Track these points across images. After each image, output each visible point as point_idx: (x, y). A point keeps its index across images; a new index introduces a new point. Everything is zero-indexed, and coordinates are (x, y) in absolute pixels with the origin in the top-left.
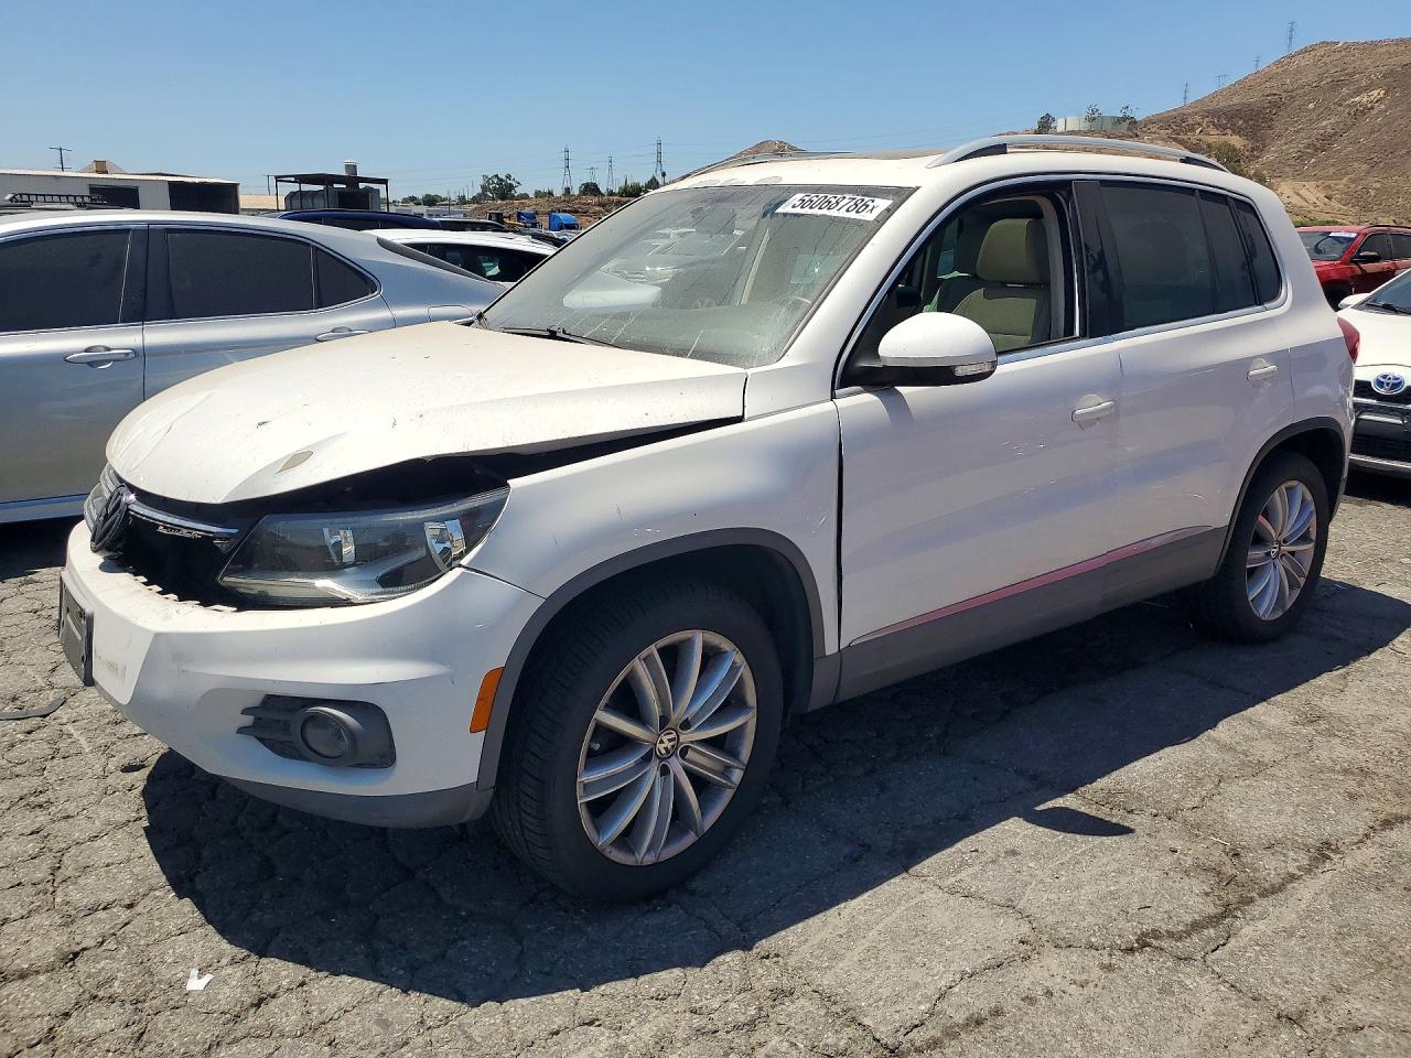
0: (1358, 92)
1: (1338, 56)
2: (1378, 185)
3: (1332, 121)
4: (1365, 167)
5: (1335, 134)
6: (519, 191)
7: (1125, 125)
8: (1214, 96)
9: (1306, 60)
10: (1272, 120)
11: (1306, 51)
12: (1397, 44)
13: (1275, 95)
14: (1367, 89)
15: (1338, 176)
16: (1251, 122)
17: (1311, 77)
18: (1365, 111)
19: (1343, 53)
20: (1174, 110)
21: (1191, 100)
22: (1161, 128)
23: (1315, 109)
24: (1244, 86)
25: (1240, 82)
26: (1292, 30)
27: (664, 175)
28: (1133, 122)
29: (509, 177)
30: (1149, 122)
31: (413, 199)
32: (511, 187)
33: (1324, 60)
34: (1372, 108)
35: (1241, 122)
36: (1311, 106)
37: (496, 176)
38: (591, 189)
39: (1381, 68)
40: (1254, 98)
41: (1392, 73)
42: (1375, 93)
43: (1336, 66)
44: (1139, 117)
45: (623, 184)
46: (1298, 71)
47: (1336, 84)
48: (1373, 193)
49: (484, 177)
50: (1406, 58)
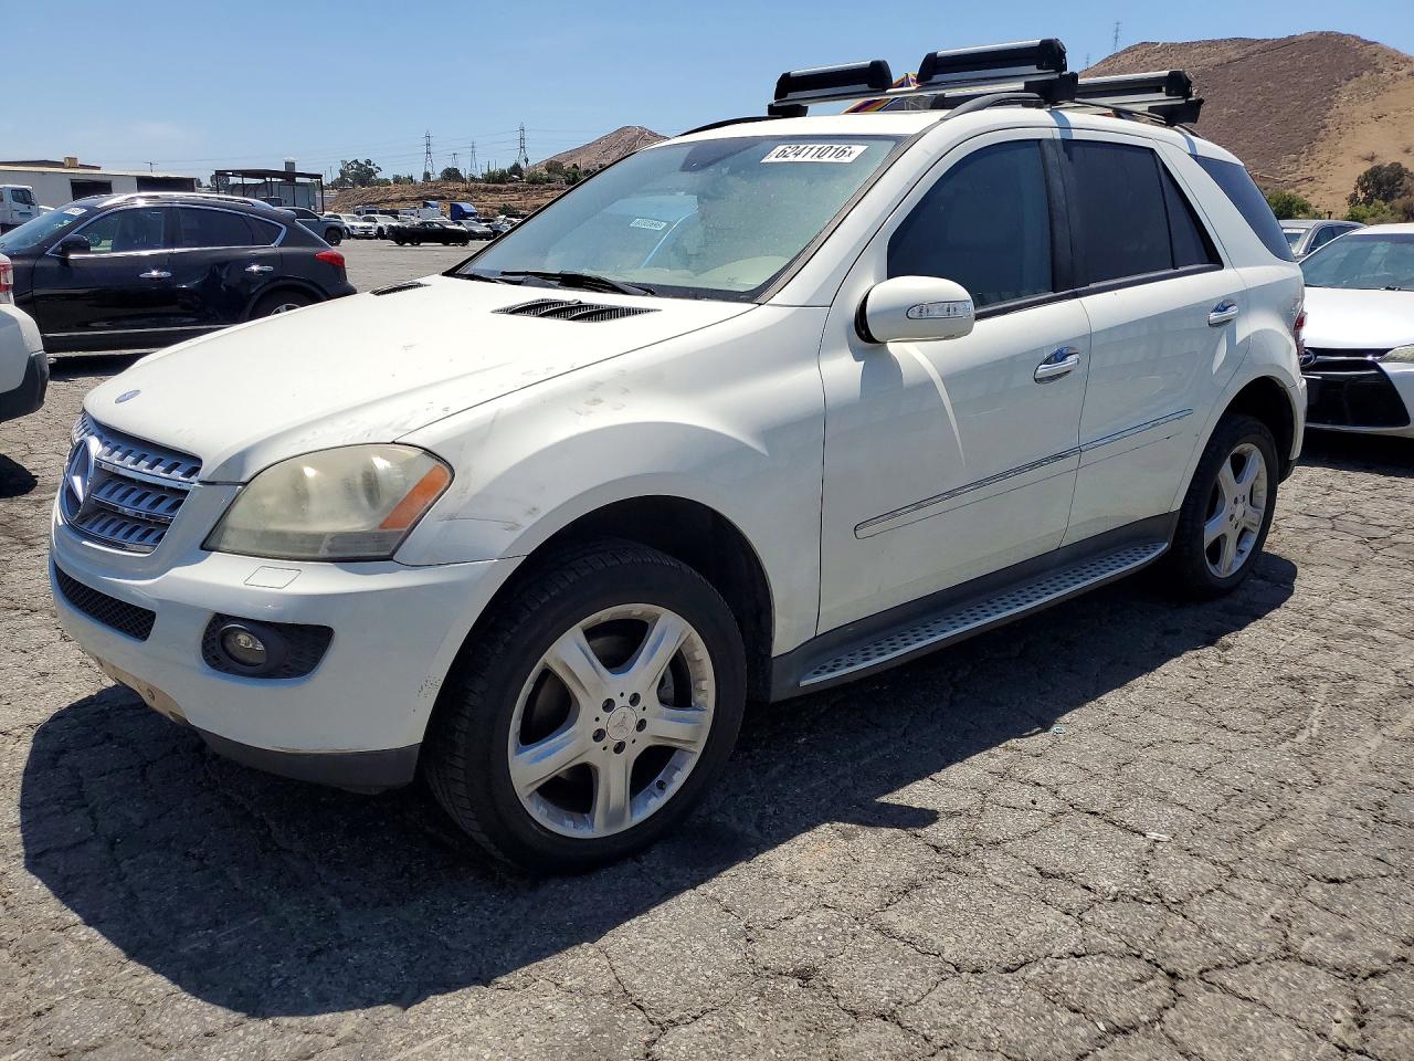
1: (1157, 56)
11: (1129, 50)
19: (1162, 53)
26: (1117, 31)
27: (527, 160)
29: (369, 162)
33: (1147, 59)
37: (356, 161)
38: (452, 175)
41: (1203, 73)
43: (1155, 65)
45: (486, 172)
46: (1122, 70)
49: (343, 162)
50: (1216, 60)
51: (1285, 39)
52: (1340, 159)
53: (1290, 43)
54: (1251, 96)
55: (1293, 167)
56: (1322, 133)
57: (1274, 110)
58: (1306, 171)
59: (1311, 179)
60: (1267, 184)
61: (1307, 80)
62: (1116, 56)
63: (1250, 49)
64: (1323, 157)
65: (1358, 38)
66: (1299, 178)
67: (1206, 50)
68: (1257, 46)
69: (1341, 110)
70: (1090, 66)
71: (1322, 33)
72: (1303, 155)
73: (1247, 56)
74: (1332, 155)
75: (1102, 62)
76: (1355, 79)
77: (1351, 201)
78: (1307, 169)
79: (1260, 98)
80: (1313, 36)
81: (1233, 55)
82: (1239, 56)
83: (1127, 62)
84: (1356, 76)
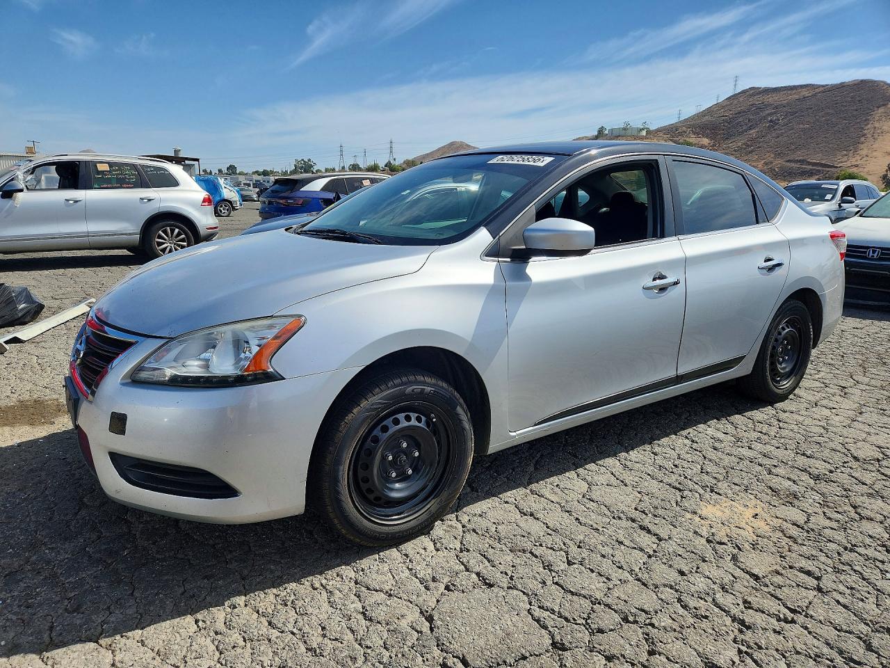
0: (770, 115)
1: (759, 95)
2: (780, 165)
3: (756, 131)
4: (773, 155)
5: (758, 138)
6: (316, 168)
7: (644, 133)
8: (692, 118)
10: (724, 130)
11: (743, 92)
12: (791, 89)
13: (726, 116)
14: (775, 113)
15: (757, 160)
16: (713, 131)
17: (744, 107)
18: (773, 125)
19: (763, 94)
20: (673, 124)
21: (682, 118)
22: (664, 134)
24: (709, 111)
25: (709, 109)
27: (395, 159)
28: (649, 132)
29: (309, 160)
30: (658, 130)
31: (257, 172)
32: (311, 166)
33: (753, 97)
34: (777, 124)
35: (708, 131)
36: (745, 122)
37: (303, 160)
38: (355, 167)
39: (782, 102)
40: (715, 118)
41: (788, 104)
42: (779, 115)
43: (758, 101)
44: (653, 128)
45: (372, 164)
46: (738, 103)
47: (759, 110)
48: (777, 169)
49: (296, 160)
50: (797, 97)
51: (839, 84)
52: (875, 154)
53: (841, 87)
54: (817, 117)
55: (846, 158)
56: (863, 139)
58: (853, 161)
59: (857, 166)
62: (736, 95)
63: (817, 90)
64: (864, 152)
65: (885, 83)
66: (849, 165)
67: (789, 91)
68: (821, 89)
69: (877, 125)
70: (720, 101)
71: (862, 81)
72: (852, 152)
73: (815, 95)
74: (870, 151)
75: (727, 99)
76: (883, 107)
77: (884, 179)
78: (854, 160)
80: (855, 82)
81: (807, 94)
82: (810, 95)
83: (741, 99)
84: (883, 105)
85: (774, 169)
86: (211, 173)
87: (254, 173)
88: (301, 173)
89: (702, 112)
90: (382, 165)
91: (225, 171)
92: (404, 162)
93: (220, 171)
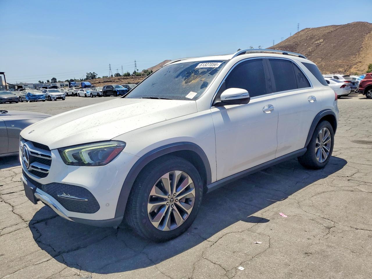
0: (316, 40)
1: (310, 31)
2: (324, 64)
3: (311, 48)
4: (320, 59)
5: (312, 51)
6: (97, 77)
8: (281, 43)
9: (302, 33)
10: (296, 48)
11: (303, 30)
12: (325, 28)
13: (296, 42)
14: (319, 39)
16: (291, 49)
17: (304, 37)
18: (318, 45)
19: (312, 31)
20: (272, 47)
21: (275, 44)
23: (306, 45)
25: (287, 39)
26: (298, 25)
27: (138, 70)
29: (94, 73)
31: (67, 81)
32: (95, 76)
33: (308, 32)
34: (320, 44)
35: (288, 49)
36: (305, 44)
37: (90, 73)
38: (118, 75)
39: (322, 34)
40: (291, 43)
41: (325, 35)
42: (321, 40)
43: (311, 34)
46: (301, 36)
47: (311, 38)
48: (323, 66)
49: (87, 73)
50: (328, 31)
51: (347, 24)
52: (368, 56)
53: (348, 25)
54: (339, 40)
55: (355, 59)
56: (362, 49)
57: (346, 44)
58: (359, 60)
59: (360, 62)
60: (347, 64)
61: (355, 35)
62: (299, 32)
63: (337, 28)
64: (363, 55)
65: (368, 23)
66: (357, 62)
67: (324, 29)
68: (339, 27)
69: (366, 42)
70: (292, 35)
71: (357, 22)
72: (357, 55)
73: (337, 30)
74: (365, 55)
75: (295, 34)
76: (369, 34)
79: (342, 41)
80: (355, 23)
81: (332, 30)
82: (334, 30)
83: (302, 34)
84: (369, 33)
85: (322, 66)
86: (43, 82)
87: (66, 81)
88: (90, 79)
89: (285, 41)
90: (131, 73)
91: (50, 81)
92: (143, 71)
93: (48, 81)
